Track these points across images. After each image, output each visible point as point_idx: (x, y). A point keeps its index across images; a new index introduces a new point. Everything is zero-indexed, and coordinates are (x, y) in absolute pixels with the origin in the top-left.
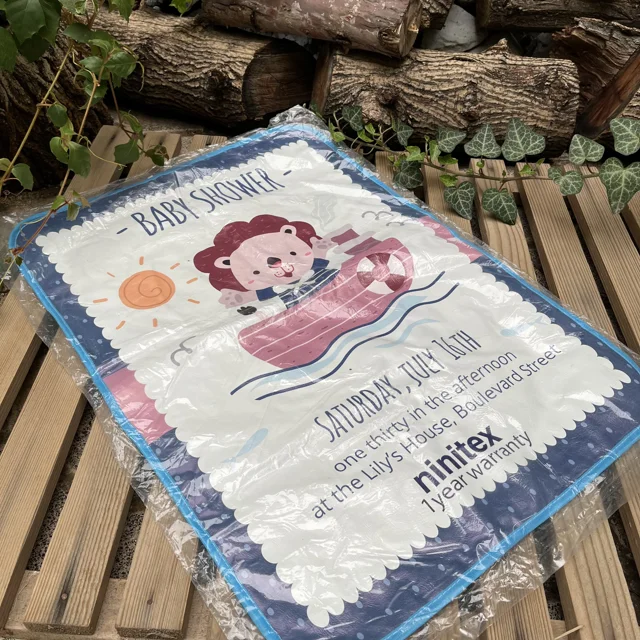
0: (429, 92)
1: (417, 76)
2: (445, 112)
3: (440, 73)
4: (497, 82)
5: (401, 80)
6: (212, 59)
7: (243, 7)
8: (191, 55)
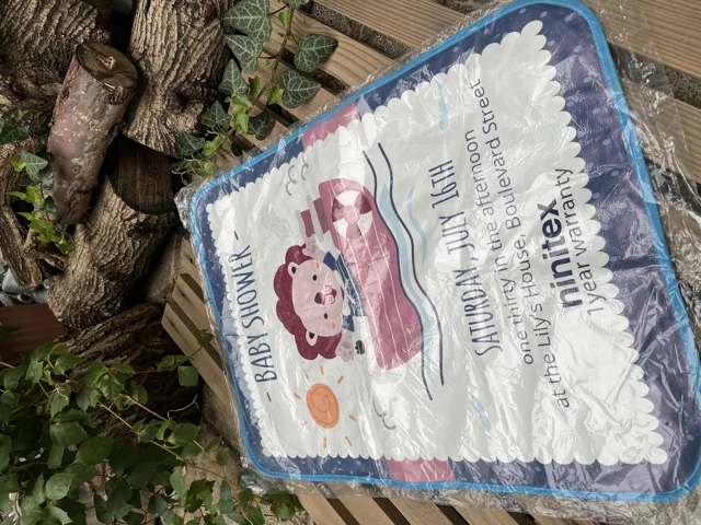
0: (177, 54)
1: (159, 61)
2: (200, 41)
3: (159, 35)
6: (117, 228)
7: (73, 198)
8: (112, 241)
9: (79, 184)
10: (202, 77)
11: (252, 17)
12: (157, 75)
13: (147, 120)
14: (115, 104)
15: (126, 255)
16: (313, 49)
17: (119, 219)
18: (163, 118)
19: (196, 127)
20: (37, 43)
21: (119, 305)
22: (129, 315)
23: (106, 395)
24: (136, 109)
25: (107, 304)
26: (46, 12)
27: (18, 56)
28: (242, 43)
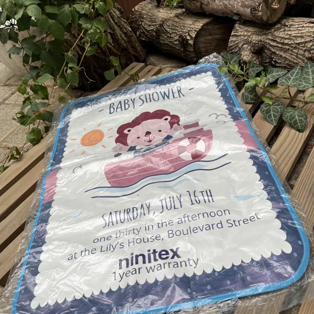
0: (287, 44)
1: (281, 34)
2: (297, 56)
3: (297, 32)
5: (269, 37)
6: (184, 29)
7: (198, 1)
8: (177, 28)
9: (205, 3)
10: (275, 62)
11: (311, 78)
12: (273, 35)
13: (245, 34)
14: (251, 12)
15: (170, 37)
16: (297, 117)
17: (190, 29)
18: (247, 42)
19: (244, 62)
21: (143, 39)
22: (137, 45)
23: (89, 32)
24: (252, 27)
25: (144, 33)
28: (297, 75)
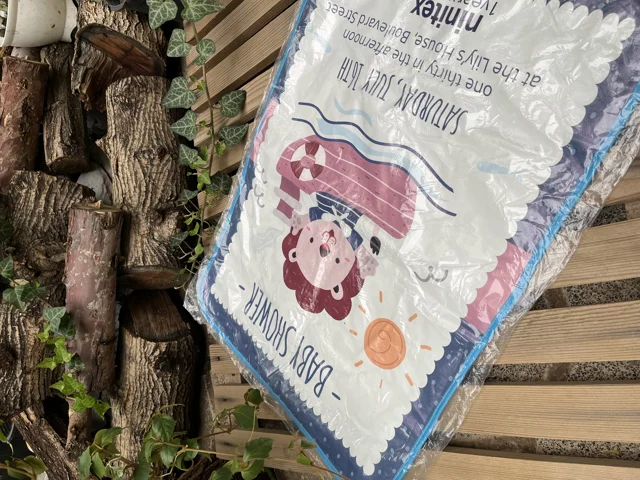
0: (147, 187)
2: (161, 173)
3: (130, 182)
4: (131, 138)
7: (98, 353)
11: (180, 96)
12: (137, 207)
13: (139, 245)
15: (162, 405)
18: (151, 234)
19: (178, 225)
20: (42, 224)
26: (43, 197)
27: (29, 240)
